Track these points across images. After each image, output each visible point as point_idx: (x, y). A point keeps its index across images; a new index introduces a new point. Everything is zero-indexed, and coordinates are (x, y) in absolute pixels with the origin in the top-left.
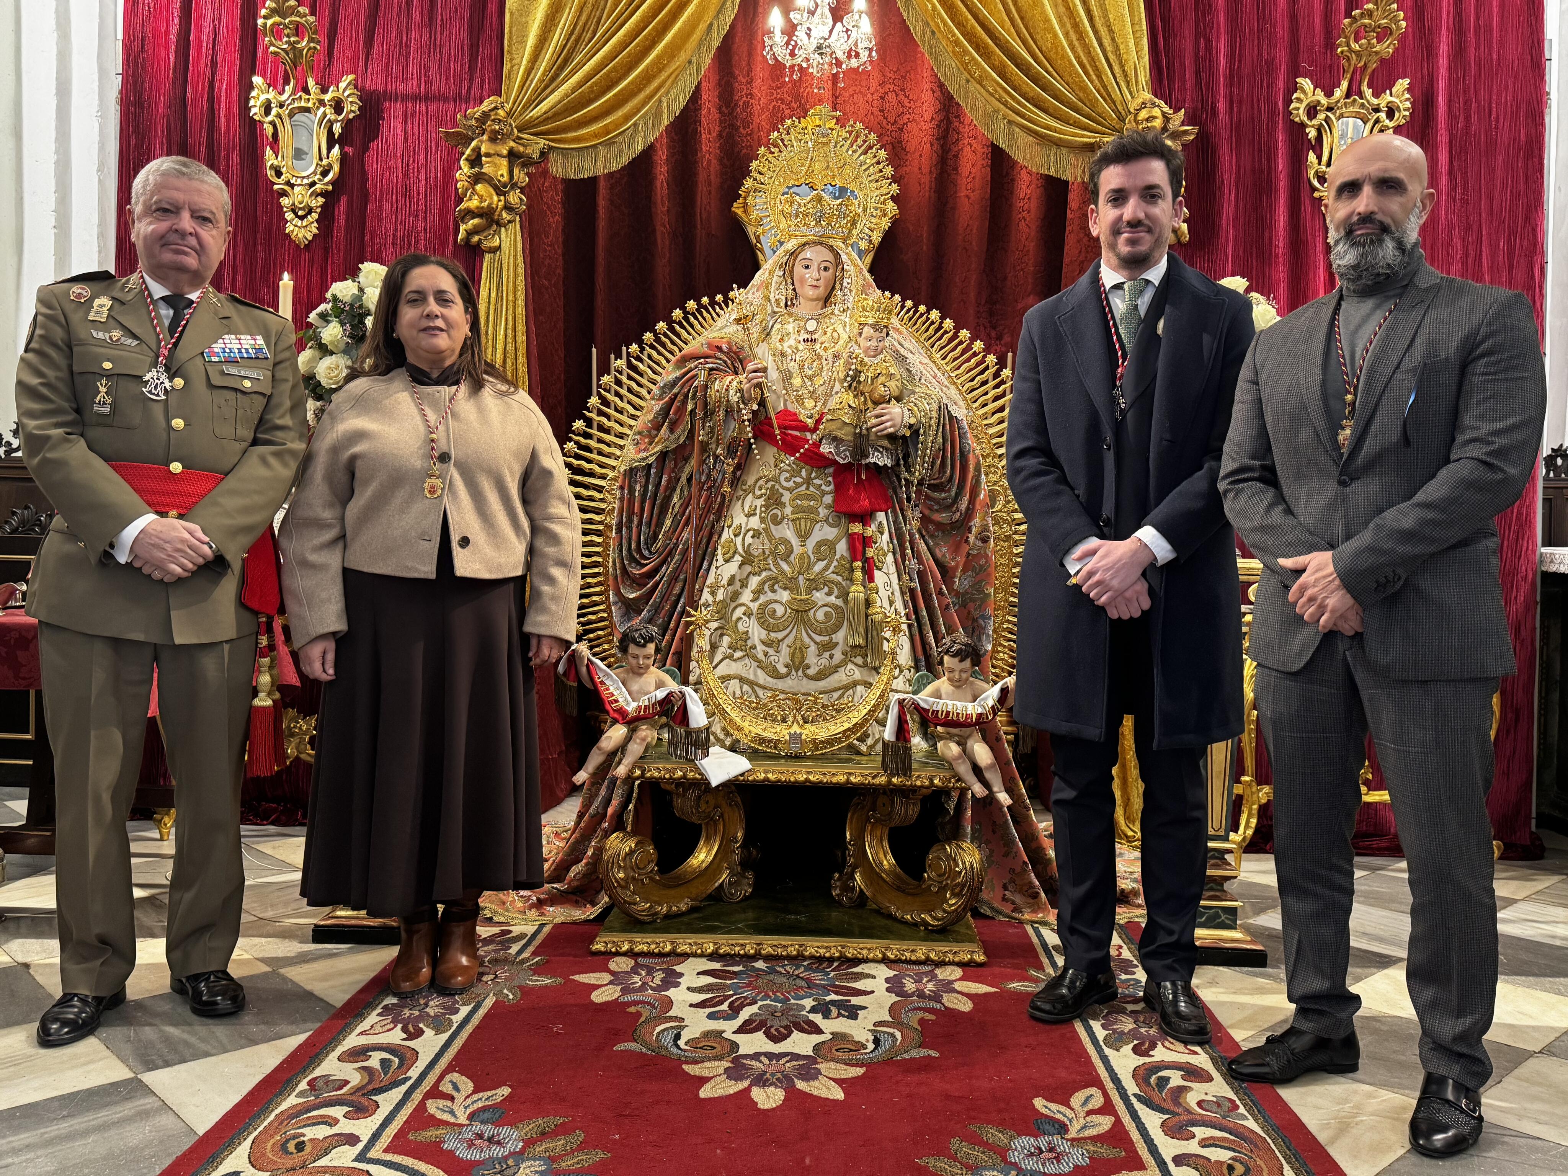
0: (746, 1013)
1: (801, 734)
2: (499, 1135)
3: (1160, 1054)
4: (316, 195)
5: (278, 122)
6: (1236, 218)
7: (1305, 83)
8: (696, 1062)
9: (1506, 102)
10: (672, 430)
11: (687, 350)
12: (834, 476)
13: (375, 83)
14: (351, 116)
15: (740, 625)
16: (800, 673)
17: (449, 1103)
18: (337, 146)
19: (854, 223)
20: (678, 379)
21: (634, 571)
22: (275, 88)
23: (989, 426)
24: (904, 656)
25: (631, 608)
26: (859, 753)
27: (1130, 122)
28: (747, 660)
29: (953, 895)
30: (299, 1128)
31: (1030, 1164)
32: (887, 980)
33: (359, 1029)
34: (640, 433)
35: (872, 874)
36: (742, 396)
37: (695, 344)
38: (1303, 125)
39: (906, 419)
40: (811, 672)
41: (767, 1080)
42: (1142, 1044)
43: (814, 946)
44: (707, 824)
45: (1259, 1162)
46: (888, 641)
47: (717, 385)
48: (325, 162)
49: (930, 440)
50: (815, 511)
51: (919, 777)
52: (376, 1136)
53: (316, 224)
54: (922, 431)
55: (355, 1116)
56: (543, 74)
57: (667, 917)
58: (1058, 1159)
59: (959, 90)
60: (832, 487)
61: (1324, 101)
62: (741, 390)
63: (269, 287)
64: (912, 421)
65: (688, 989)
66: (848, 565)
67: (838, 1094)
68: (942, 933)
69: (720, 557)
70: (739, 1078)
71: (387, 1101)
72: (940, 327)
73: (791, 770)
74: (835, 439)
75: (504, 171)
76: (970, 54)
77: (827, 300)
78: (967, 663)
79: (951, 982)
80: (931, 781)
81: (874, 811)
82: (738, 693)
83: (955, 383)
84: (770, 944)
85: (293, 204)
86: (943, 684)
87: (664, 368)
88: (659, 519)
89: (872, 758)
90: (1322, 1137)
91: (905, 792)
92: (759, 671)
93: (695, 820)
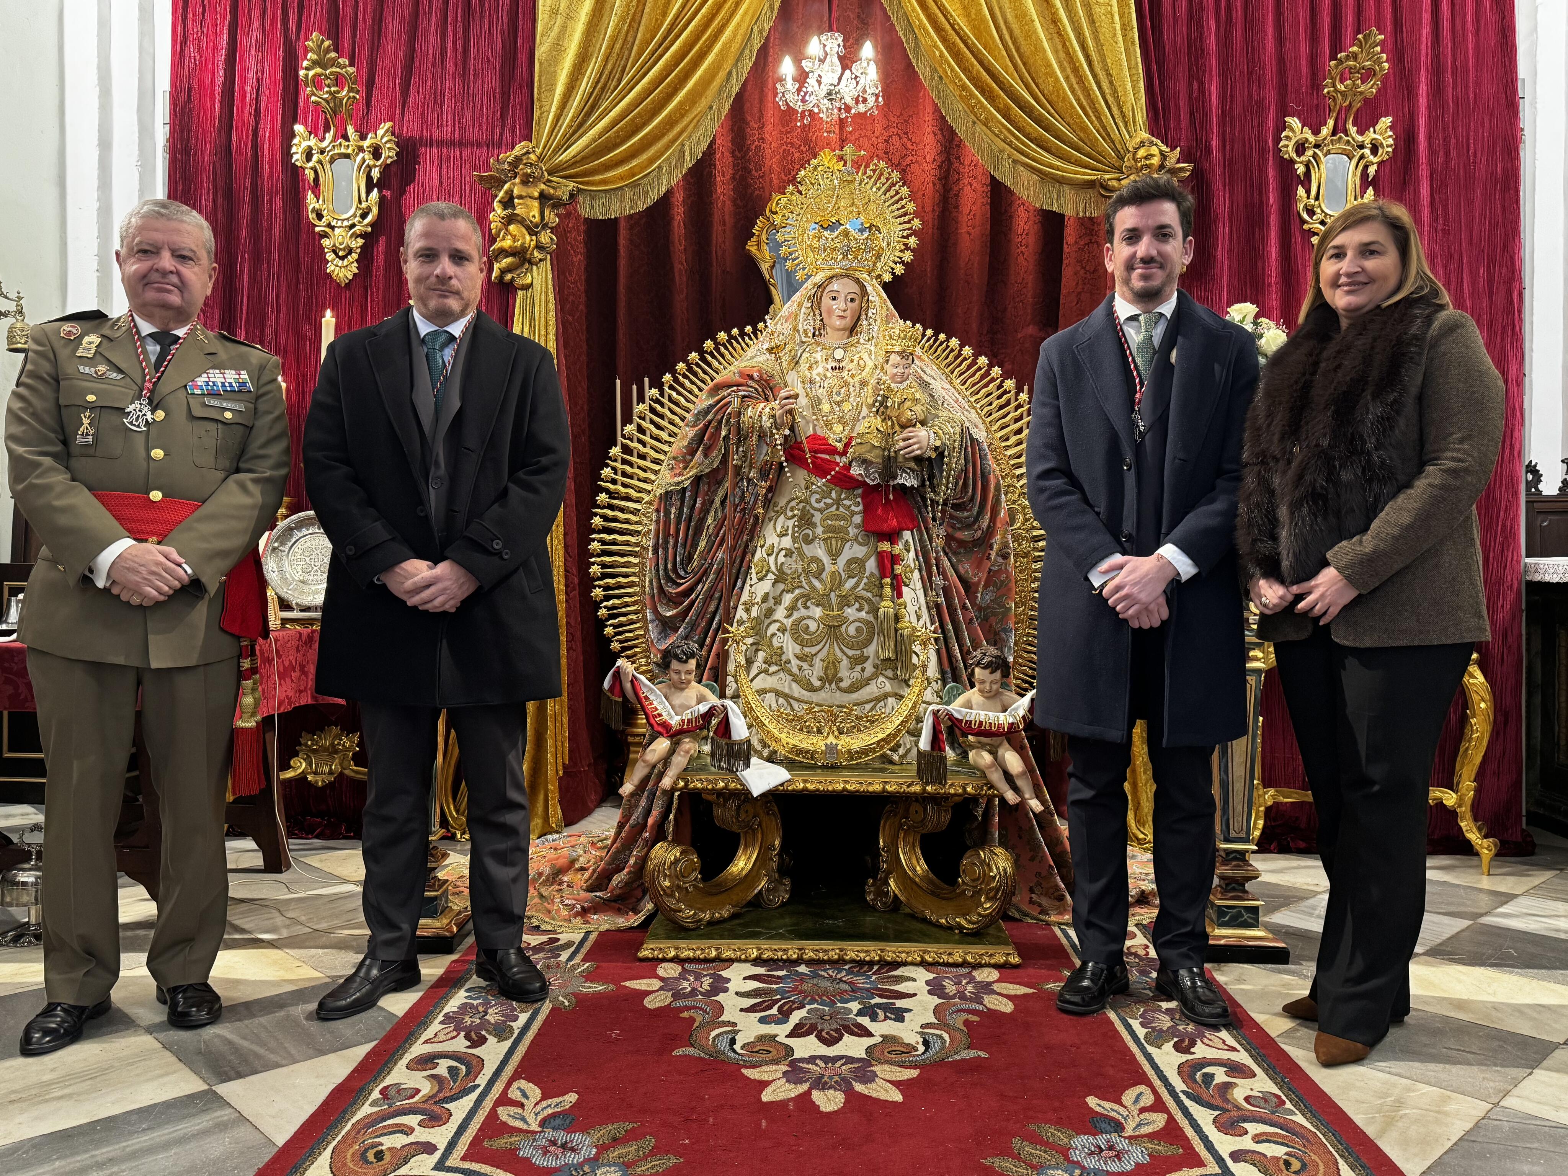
0: (796, 1017)
1: (837, 745)
2: (572, 1141)
3: (1200, 1051)
4: (356, 236)
5: (319, 167)
6: (1230, 250)
7: (1294, 122)
8: (754, 1066)
9: (1483, 138)
10: (706, 456)
11: (718, 379)
12: (864, 496)
13: (411, 129)
14: (389, 161)
15: (774, 640)
16: (833, 686)
17: (520, 1110)
18: (376, 190)
19: (878, 257)
20: (711, 407)
21: (670, 590)
22: (316, 135)
23: (1007, 448)
24: (933, 670)
25: (667, 626)
26: (891, 762)
27: (1129, 160)
28: (782, 674)
29: (988, 899)
30: (376, 1137)
31: (1092, 1163)
32: (928, 983)
33: (424, 1037)
34: (674, 458)
35: (905, 880)
36: (775, 422)
37: (727, 372)
38: (1292, 162)
39: (932, 441)
40: (844, 685)
41: (826, 1083)
42: (1182, 1041)
43: (854, 950)
44: (746, 833)
45: (1314, 1157)
46: (918, 656)
47: (749, 412)
48: (364, 205)
49: (955, 462)
50: (844, 529)
51: (952, 785)
52: (452, 1145)
53: (356, 264)
54: (946, 453)
55: (429, 1124)
56: (571, 120)
57: (710, 923)
58: (1118, 1156)
59: (966, 131)
60: (861, 508)
61: (1312, 139)
62: (773, 416)
63: (311, 324)
64: (938, 443)
65: (737, 993)
66: (877, 582)
67: (896, 1096)
68: (976, 936)
69: (754, 576)
70: (798, 1082)
71: (460, 1108)
72: (959, 355)
73: (829, 779)
74: (864, 462)
75: (536, 212)
76: (977, 98)
77: (853, 330)
78: (998, 675)
79: (990, 984)
80: (964, 789)
81: (907, 818)
82: (774, 706)
83: (974, 408)
84: (811, 949)
85: (334, 245)
86: (973, 695)
87: (696, 396)
88: (693, 540)
89: (904, 767)
90: (1370, 1131)
91: (936, 800)
92: (794, 685)
93: (735, 829)
